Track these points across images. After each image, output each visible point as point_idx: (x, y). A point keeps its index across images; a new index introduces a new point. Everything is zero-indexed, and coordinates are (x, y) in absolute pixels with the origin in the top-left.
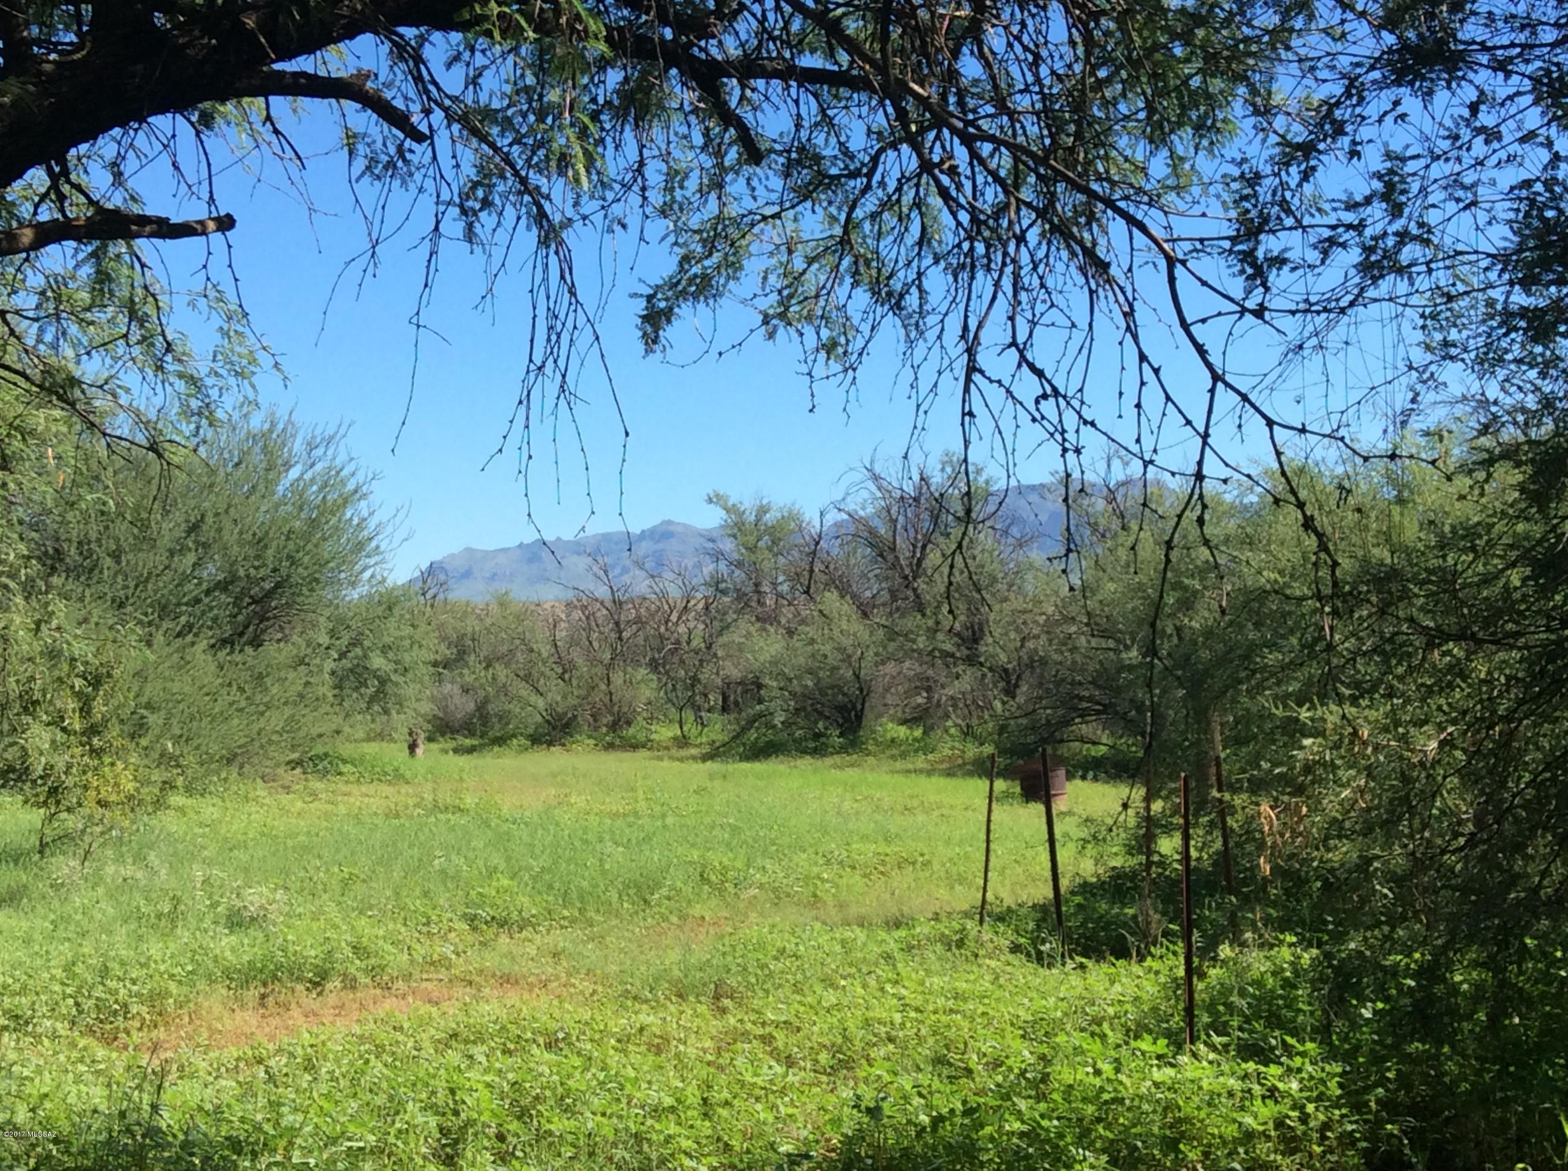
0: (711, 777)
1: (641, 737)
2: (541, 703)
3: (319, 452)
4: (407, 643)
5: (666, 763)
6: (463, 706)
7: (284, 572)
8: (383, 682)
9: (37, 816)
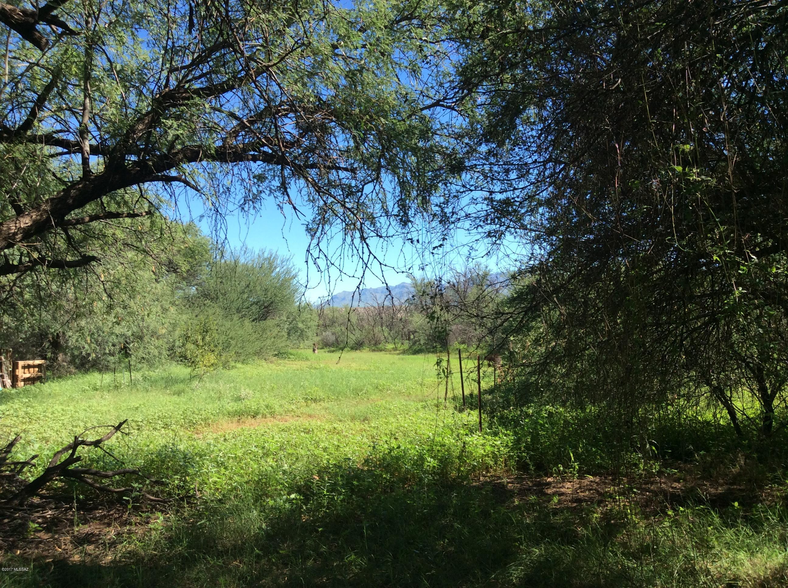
0: (399, 359)
1: (383, 348)
2: (354, 338)
3: (285, 263)
4: (309, 320)
5: (388, 355)
6: (332, 338)
7: (273, 299)
8: (302, 331)
9: (189, 370)
